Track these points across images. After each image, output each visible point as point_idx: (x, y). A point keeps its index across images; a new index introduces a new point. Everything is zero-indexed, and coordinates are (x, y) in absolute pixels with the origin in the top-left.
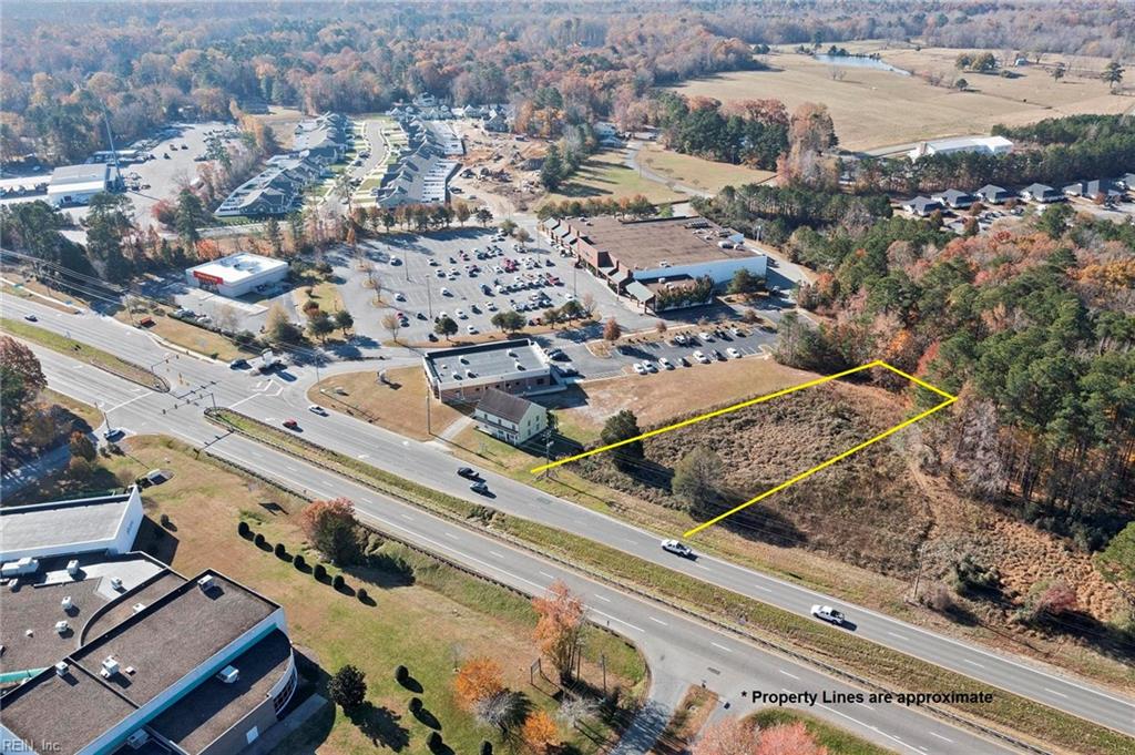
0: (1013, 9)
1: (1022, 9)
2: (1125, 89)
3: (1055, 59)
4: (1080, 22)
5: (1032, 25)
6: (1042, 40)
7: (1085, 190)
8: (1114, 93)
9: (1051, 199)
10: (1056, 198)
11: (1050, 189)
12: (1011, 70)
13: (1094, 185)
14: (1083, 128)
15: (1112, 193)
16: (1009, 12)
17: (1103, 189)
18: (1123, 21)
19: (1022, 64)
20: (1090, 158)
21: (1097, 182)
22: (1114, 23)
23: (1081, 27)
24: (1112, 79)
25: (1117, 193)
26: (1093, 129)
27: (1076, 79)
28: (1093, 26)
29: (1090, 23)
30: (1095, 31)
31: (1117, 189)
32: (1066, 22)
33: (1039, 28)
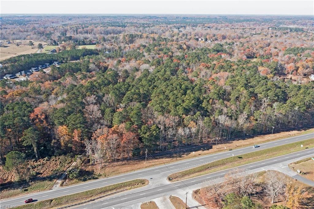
0: (7, 29)
1: (10, 29)
2: (35, 47)
3: (18, 41)
4: (25, 31)
5: (12, 32)
6: (14, 36)
7: (21, 74)
8: (32, 48)
9: (12, 78)
10: (13, 77)
11: (11, 75)
12: (5, 45)
13: (23, 72)
14: (20, 58)
15: (28, 73)
17: (26, 73)
18: (35, 31)
19: (9, 43)
20: (21, 66)
21: (24, 71)
22: (33, 31)
23: (25, 33)
24: (31, 45)
25: (29, 73)
26: (23, 58)
27: (23, 46)
28: (28, 32)
29: (27, 31)
31: (30, 72)
32: (21, 32)
33: (14, 33)
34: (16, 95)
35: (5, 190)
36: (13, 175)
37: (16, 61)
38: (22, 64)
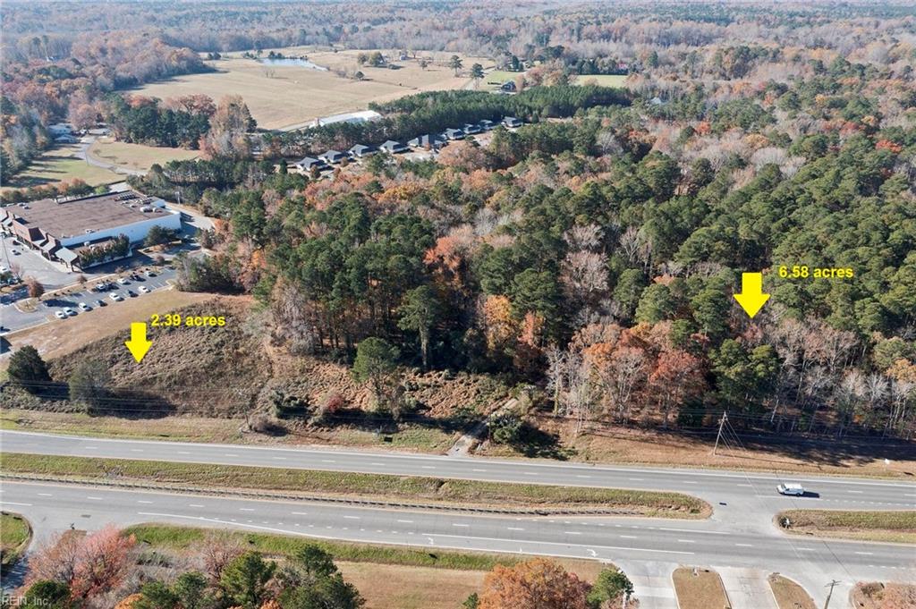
0: (404, 20)
1: (411, 20)
2: (464, 73)
3: (425, 54)
4: (445, 28)
5: (415, 31)
6: (418, 42)
7: (420, 142)
8: (457, 76)
9: (399, 150)
10: (402, 149)
11: (397, 143)
12: (396, 64)
13: (425, 138)
14: (425, 100)
15: (437, 142)
16: (402, 22)
17: (431, 141)
18: (471, 27)
19: (404, 59)
20: (424, 120)
21: (427, 136)
22: (466, 28)
23: (446, 32)
24: (456, 67)
25: (440, 142)
26: (430, 100)
27: (436, 68)
28: (453, 31)
29: (451, 29)
30: (454, 34)
31: (442, 139)
32: (437, 29)
33: (419, 33)
34: (402, 198)
35: (344, 425)
36: (365, 396)
37: (412, 107)
38: (427, 115)
